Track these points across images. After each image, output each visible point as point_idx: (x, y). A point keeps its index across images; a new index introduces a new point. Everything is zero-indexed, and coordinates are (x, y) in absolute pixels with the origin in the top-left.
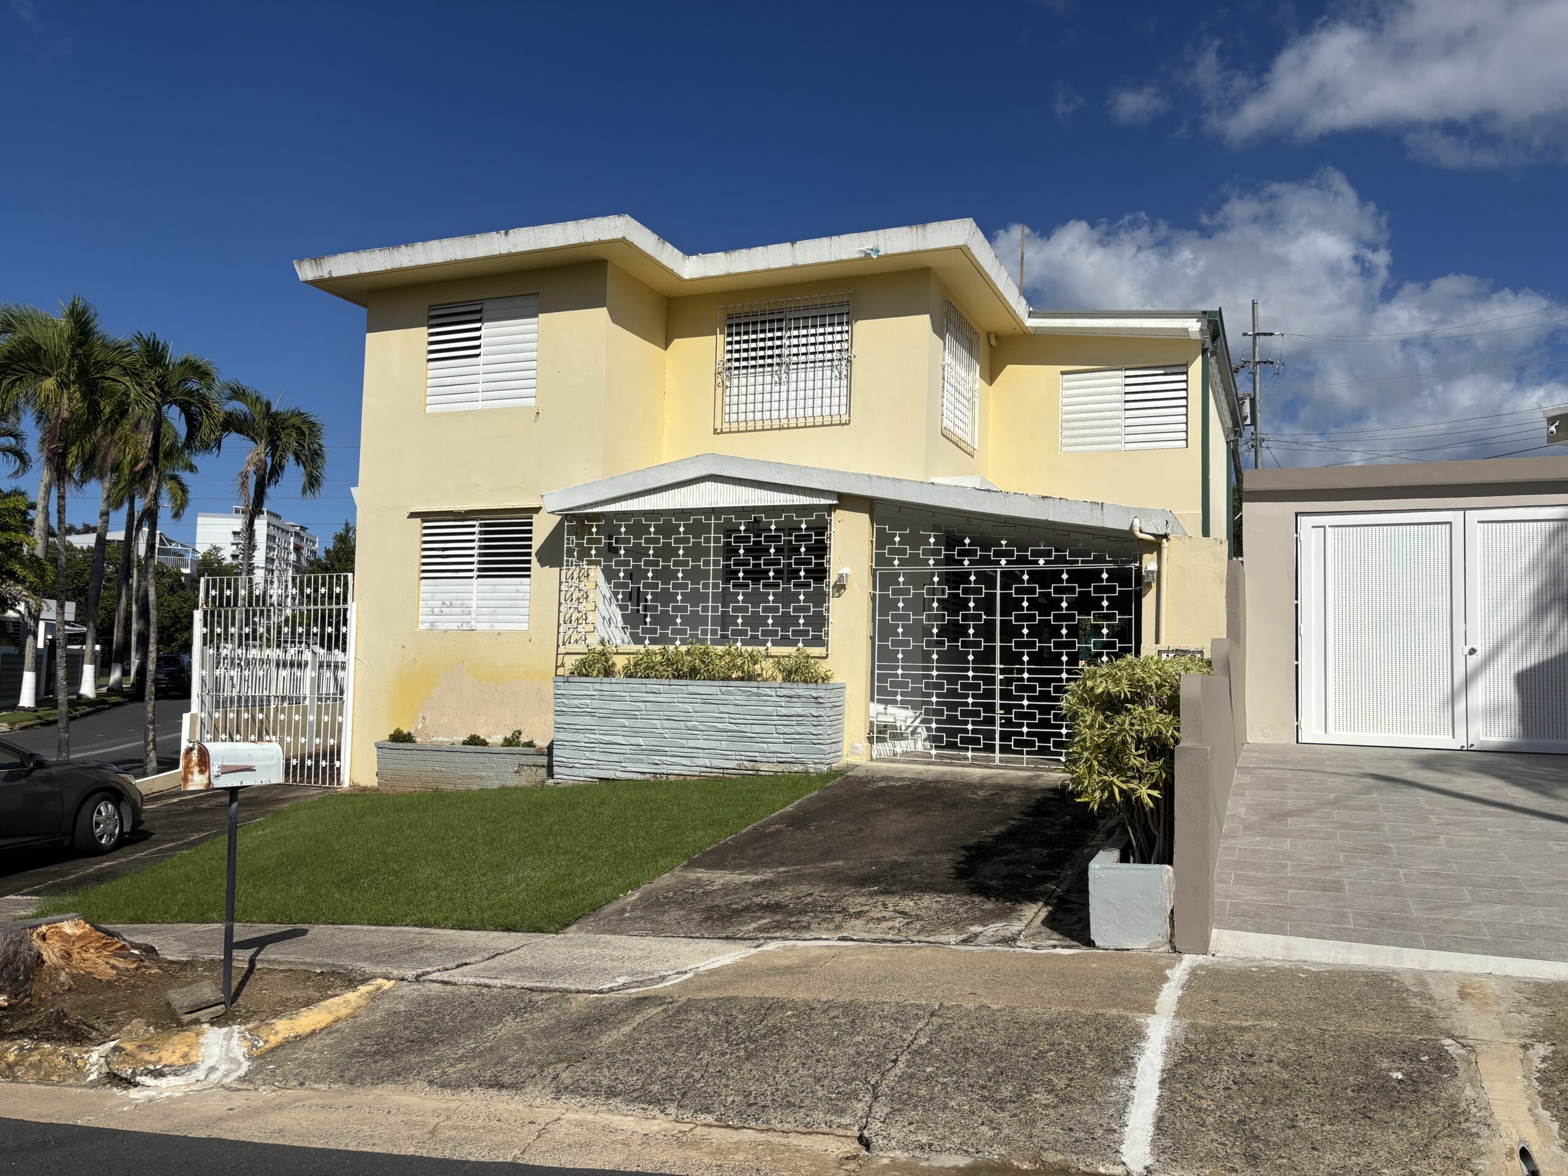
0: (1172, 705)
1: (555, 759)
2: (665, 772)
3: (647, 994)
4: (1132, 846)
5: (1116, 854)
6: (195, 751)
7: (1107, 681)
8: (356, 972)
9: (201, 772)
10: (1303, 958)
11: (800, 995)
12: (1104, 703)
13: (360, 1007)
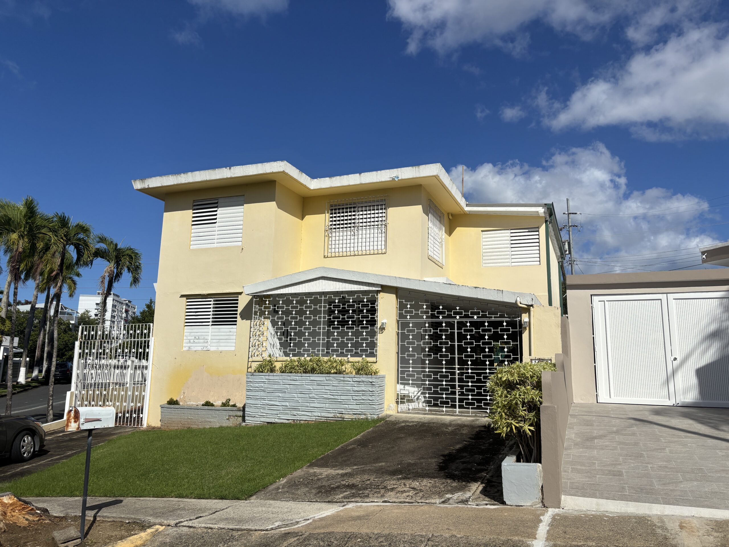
0: (538, 386)
1: (246, 413)
2: (299, 419)
3: (289, 531)
4: (522, 454)
5: (514, 458)
6: (73, 412)
7: (507, 374)
8: (146, 522)
9: (75, 422)
10: (605, 510)
11: (364, 530)
12: (506, 385)
13: (147, 540)
